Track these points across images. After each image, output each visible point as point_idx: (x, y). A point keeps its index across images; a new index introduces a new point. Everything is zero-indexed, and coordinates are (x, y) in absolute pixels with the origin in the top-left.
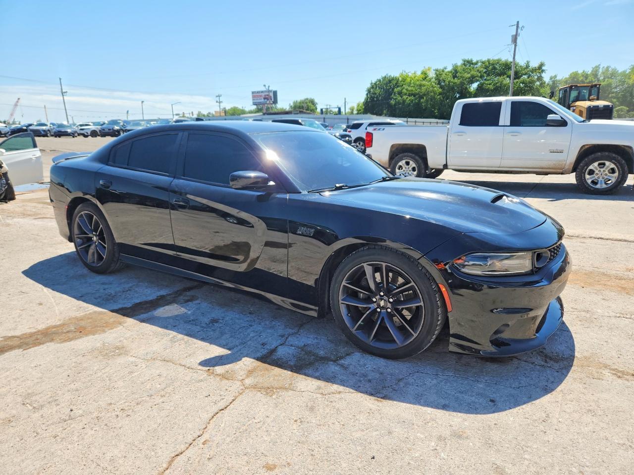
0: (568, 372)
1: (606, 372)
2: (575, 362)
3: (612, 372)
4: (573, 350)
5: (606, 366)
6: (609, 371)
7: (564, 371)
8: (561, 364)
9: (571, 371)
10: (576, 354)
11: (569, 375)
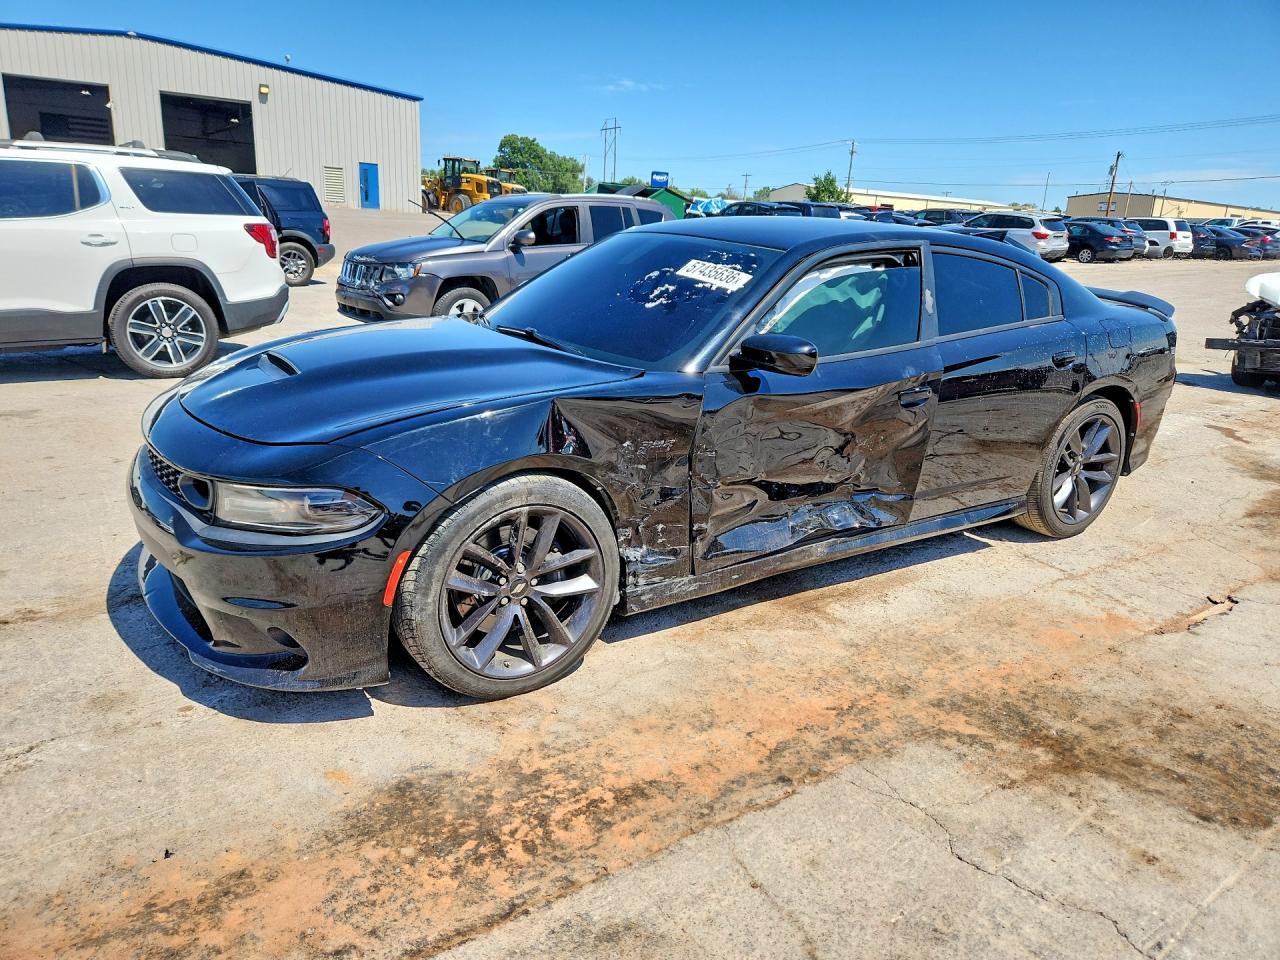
0: (110, 590)
1: (50, 611)
2: (105, 607)
3: (43, 615)
4: (113, 619)
5: (54, 619)
6: (48, 614)
7: (116, 590)
8: (124, 596)
9: (106, 594)
10: (107, 616)
11: (107, 587)
